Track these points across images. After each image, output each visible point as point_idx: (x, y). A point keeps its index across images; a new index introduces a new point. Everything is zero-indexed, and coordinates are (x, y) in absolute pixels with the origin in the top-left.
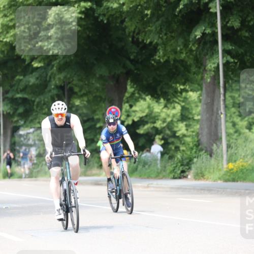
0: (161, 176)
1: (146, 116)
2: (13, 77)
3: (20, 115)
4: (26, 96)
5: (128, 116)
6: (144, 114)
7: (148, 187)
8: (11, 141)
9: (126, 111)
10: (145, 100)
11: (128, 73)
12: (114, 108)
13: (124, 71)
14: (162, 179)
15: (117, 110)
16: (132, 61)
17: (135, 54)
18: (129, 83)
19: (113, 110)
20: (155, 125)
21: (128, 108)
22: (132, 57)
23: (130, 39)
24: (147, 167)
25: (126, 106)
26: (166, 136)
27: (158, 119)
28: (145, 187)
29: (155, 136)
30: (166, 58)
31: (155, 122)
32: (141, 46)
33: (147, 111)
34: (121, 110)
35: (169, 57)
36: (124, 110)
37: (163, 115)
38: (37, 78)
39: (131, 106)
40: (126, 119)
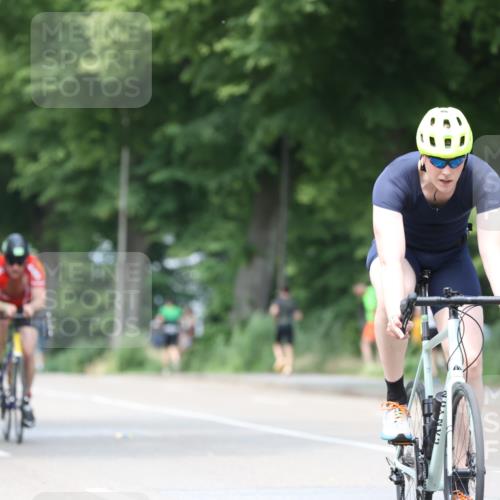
2: (159, 123)
4: (179, 174)
17: (461, 79)
22: (453, 85)
23: (451, 42)
38: (217, 128)
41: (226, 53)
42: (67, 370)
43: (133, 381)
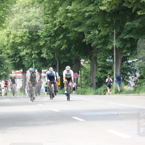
4: (132, 36)
8: (121, 67)
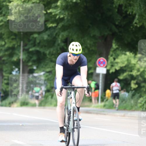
0: (134, 109)
1: (125, 66)
3: (34, 61)
4: (38, 49)
5: (112, 66)
6: (124, 65)
7: (124, 116)
9: (111, 62)
10: (125, 54)
11: (114, 35)
12: (102, 59)
13: (111, 33)
14: (134, 111)
15: (104, 61)
16: (116, 26)
17: (119, 21)
18: (114, 41)
19: (101, 60)
20: (131, 73)
21: (113, 60)
23: (117, 10)
24: (124, 102)
25: (111, 59)
26: (139, 82)
27: (134, 69)
28: (122, 116)
29: (131, 81)
30: (141, 24)
31: (131, 71)
32: (124, 15)
33: (126, 63)
34: (107, 60)
35: (143, 24)
36: (109, 62)
37: (138, 66)
38: (49, 36)
39: (114, 59)
40: (111, 68)
41: (51, 13)
42: (5, 106)
43: (24, 109)
